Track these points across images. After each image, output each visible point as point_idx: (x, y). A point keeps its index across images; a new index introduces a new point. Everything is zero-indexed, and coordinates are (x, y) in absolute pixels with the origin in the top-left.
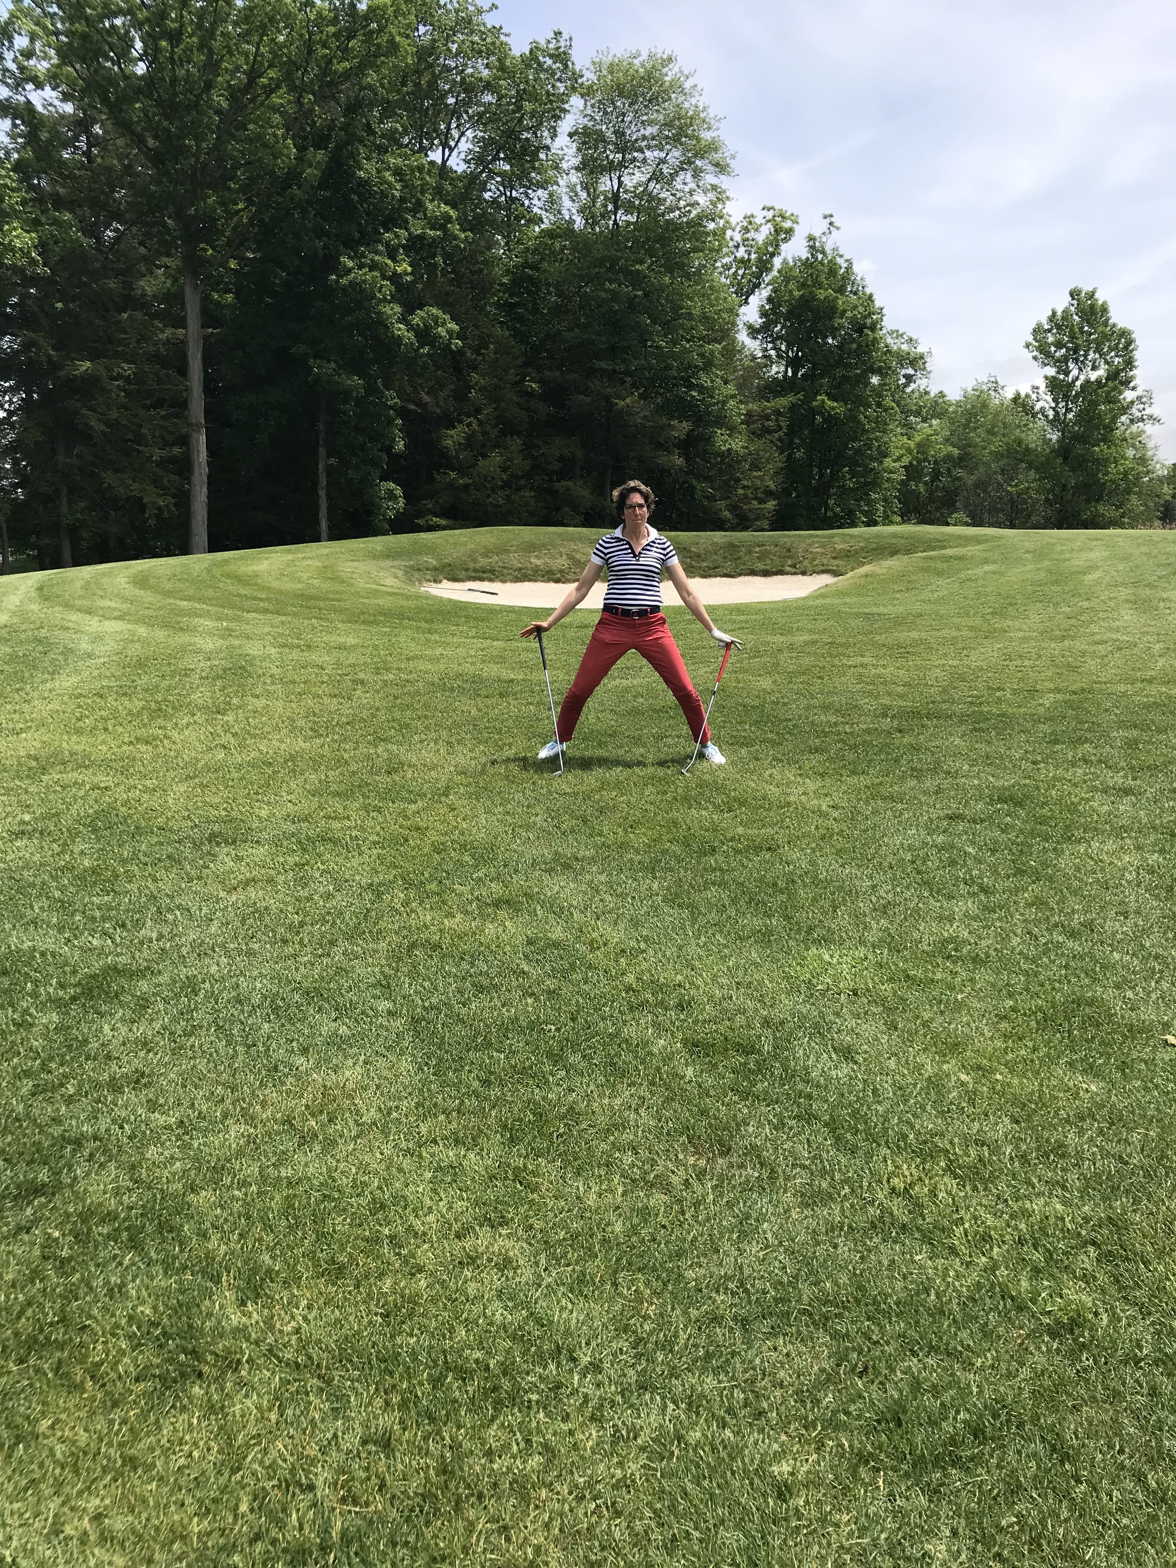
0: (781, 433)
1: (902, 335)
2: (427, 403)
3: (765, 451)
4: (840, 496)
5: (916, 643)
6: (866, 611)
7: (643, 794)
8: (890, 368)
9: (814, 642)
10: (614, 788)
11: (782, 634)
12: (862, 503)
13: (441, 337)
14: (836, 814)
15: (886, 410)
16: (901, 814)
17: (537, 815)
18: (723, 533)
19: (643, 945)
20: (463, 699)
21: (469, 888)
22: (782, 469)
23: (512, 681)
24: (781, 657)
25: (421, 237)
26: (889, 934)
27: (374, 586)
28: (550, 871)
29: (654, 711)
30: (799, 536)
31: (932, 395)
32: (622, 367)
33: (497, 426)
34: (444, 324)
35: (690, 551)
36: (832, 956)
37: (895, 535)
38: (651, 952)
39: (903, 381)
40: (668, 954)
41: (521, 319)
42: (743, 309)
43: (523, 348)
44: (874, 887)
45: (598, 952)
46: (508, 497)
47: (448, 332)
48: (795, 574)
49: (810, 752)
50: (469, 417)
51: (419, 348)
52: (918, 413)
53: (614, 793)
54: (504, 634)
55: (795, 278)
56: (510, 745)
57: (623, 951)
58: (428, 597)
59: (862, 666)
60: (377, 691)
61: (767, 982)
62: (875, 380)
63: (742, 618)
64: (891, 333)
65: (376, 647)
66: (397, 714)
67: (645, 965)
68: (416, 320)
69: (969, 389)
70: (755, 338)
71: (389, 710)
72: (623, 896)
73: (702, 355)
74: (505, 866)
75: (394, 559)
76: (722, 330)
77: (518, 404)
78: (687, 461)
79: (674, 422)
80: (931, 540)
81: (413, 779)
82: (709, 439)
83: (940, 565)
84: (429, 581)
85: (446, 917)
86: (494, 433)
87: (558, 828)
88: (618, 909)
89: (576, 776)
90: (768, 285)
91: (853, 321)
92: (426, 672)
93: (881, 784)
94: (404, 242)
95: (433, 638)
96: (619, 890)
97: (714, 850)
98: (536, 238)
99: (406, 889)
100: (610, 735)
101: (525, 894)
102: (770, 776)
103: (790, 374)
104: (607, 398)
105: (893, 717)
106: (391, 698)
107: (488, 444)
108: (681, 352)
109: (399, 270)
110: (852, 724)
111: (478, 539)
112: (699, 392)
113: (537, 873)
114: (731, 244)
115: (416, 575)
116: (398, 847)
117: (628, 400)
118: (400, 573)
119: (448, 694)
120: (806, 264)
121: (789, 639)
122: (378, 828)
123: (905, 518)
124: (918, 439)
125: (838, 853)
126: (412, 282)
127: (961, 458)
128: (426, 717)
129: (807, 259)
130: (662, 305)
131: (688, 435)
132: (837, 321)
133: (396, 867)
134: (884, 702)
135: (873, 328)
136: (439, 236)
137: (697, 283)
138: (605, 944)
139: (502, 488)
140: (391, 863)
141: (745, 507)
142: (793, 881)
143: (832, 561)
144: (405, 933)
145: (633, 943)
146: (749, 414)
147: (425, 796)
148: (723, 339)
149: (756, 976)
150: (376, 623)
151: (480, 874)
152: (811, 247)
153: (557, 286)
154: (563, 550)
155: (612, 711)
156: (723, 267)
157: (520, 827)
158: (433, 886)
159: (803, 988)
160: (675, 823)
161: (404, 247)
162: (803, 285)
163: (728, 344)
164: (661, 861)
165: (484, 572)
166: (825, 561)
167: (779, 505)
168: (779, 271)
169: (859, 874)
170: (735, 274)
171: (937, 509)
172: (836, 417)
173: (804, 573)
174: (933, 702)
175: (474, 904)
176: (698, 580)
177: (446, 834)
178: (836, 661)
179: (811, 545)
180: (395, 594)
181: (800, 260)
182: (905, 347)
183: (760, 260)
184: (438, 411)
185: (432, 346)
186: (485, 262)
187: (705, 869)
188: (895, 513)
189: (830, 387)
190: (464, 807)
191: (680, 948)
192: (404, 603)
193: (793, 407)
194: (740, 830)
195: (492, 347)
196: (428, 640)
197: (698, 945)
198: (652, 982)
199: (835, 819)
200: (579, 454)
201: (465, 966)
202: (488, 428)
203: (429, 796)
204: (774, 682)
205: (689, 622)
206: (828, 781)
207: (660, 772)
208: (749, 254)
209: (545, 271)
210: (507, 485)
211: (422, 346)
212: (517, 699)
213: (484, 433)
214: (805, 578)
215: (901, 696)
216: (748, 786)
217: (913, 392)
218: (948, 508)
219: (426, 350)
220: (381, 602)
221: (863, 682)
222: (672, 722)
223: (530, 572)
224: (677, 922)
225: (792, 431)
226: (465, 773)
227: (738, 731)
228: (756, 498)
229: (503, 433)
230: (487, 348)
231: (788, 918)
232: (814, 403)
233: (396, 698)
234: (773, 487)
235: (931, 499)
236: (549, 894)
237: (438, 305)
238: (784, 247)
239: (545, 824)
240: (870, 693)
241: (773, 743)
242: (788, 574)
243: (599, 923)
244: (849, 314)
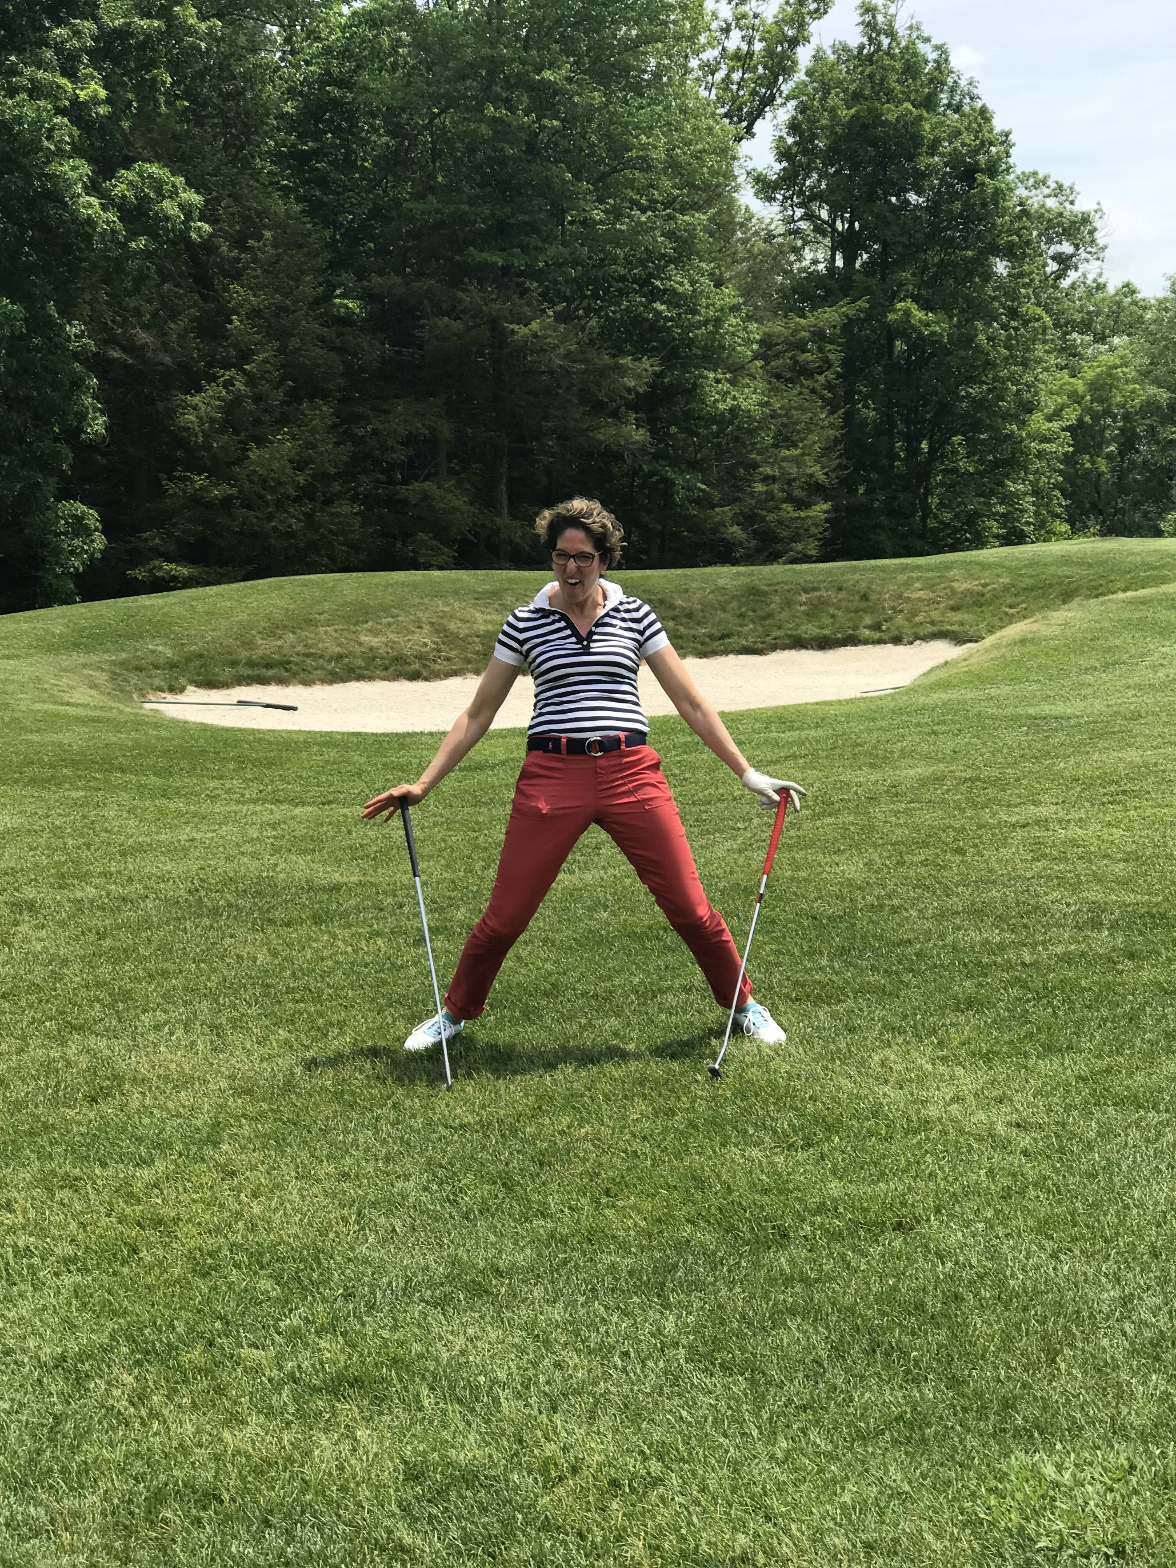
0: (829, 374)
1: (1044, 182)
2: (144, 346)
3: (801, 408)
4: (948, 487)
5: (1136, 773)
6: (1031, 711)
7: (624, 1117)
8: (1028, 243)
9: (939, 780)
10: (563, 1108)
11: (872, 766)
12: (994, 500)
13: (167, 218)
14: (1025, 1141)
15: (1026, 324)
16: (1159, 1134)
17: (407, 1177)
18: (734, 569)
19: (655, 1467)
20: (241, 933)
21: (272, 1352)
22: (836, 441)
23: (336, 888)
24: (878, 813)
25: (124, 33)
26: (1172, 1408)
27: (51, 707)
28: (442, 1303)
29: (632, 936)
30: (883, 569)
31: (1111, 290)
32: (519, 262)
33: (281, 382)
34: (174, 194)
35: (672, 606)
36: (1059, 1468)
37: (1066, 560)
38: (675, 1480)
39: (1052, 266)
40: (713, 1485)
41: (322, 182)
42: (745, 148)
43: (327, 234)
44: (1126, 1301)
45: (560, 1491)
46: (309, 516)
47: (181, 207)
48: (880, 642)
49: (957, 1009)
50: (226, 367)
51: (128, 239)
52: (1085, 326)
53: (565, 1120)
54: (314, 790)
55: (839, 84)
56: (341, 1024)
57: (615, 1484)
58: (160, 723)
59: (1037, 822)
60: (63, 924)
61: (929, 1537)
62: (1001, 267)
63: (789, 736)
64: (1023, 179)
65: (56, 833)
66: (105, 970)
67: (664, 1517)
68: (119, 189)
70: (771, 199)
71: (89, 961)
72: (603, 1351)
73: (670, 235)
74: (348, 1296)
75: (88, 649)
76: (707, 186)
77: (322, 339)
78: (653, 432)
79: (626, 361)
80: (1136, 567)
81: (145, 1110)
82: (693, 391)
83: (1163, 615)
84: (160, 689)
85: (226, 1424)
86: (277, 397)
87: (454, 1203)
88: (595, 1384)
90: (788, 99)
91: (955, 160)
92: (161, 879)
93: (1108, 1070)
94: (90, 43)
95: (172, 806)
96: (594, 1339)
97: (785, 1236)
98: (344, 28)
99: (138, 1363)
100: (546, 994)
101: (395, 1361)
102: (883, 1064)
103: (839, 262)
104: (494, 323)
105: (1114, 927)
106: (92, 937)
107: (266, 418)
108: (632, 230)
109: (83, 95)
110: (1034, 945)
111: (253, 602)
112: (669, 303)
113: (417, 1309)
114: (714, 25)
115: (134, 680)
116: (117, 1266)
117: (535, 325)
118: (102, 678)
119: (207, 922)
120: (859, 56)
121: (888, 775)
122: (73, 1226)
123: (1078, 529)
124: (1090, 375)
125: (1043, 1227)
126: (109, 117)
127: (1174, 407)
128: (165, 974)
129: (862, 47)
130: (592, 146)
131: (653, 386)
132: (924, 161)
133: (114, 1313)
134: (1091, 895)
135: (992, 170)
136: (158, 30)
137: (653, 101)
138: (575, 1470)
139: (297, 500)
140: (103, 1304)
141: (771, 517)
142: (957, 1298)
143: (950, 614)
144: (139, 1467)
145: (633, 1464)
146: (767, 342)
147: (170, 1146)
148: (709, 203)
149: (906, 1526)
150: (57, 782)
151: (295, 1321)
152: (868, 25)
153: (389, 115)
154: (423, 616)
155: (545, 941)
156: (701, 68)
157: (374, 1205)
158: (196, 1355)
159: (1009, 1548)
160: (701, 1183)
161: (89, 52)
162: (856, 97)
163: (720, 212)
164: (675, 1266)
165: (268, 666)
166: (935, 615)
167: (835, 509)
168: (809, 73)
169: (1091, 1272)
170: (727, 79)
171: (1136, 505)
172: (934, 340)
173: (897, 640)
175: (285, 1392)
177: (218, 1230)
178: (986, 815)
179: (907, 584)
180: (93, 720)
181: (846, 49)
182: (1051, 203)
183: (770, 52)
184: (167, 360)
185: (153, 236)
186: (249, 77)
187: (772, 1281)
188: (1058, 516)
189: (920, 286)
190: (253, 1168)
191: (735, 1466)
192: (112, 738)
193: (849, 324)
194: (835, 1188)
195: (268, 234)
196: (162, 812)
197: (772, 1457)
198: (684, 1555)
199: (1025, 1153)
200: (446, 430)
201: (273, 1539)
202: (265, 387)
203: (178, 1147)
204: (869, 864)
205: (687, 749)
206: (1001, 1071)
207: (657, 1069)
208: (750, 43)
209: (366, 89)
210: (306, 494)
211: (133, 235)
212: (349, 926)
213: (257, 398)
214: (901, 649)
215: (1124, 883)
216: (839, 1089)
217: (1073, 286)
218: (1157, 501)
219: (141, 243)
220: (65, 738)
221: (1044, 856)
222: (670, 959)
223: (360, 662)
224: (722, 1405)
225: (849, 369)
226: (249, 1092)
227: (807, 971)
228: (790, 499)
229: (294, 397)
230: (259, 237)
231: (955, 1383)
232: (891, 317)
233: (101, 936)
234: (821, 477)
235: (1122, 487)
236: (445, 1356)
237: (156, 158)
238: (815, 27)
239: (424, 1197)
240: (1062, 880)
241: (881, 992)
242: (866, 642)
243: (558, 1419)
244: (946, 147)
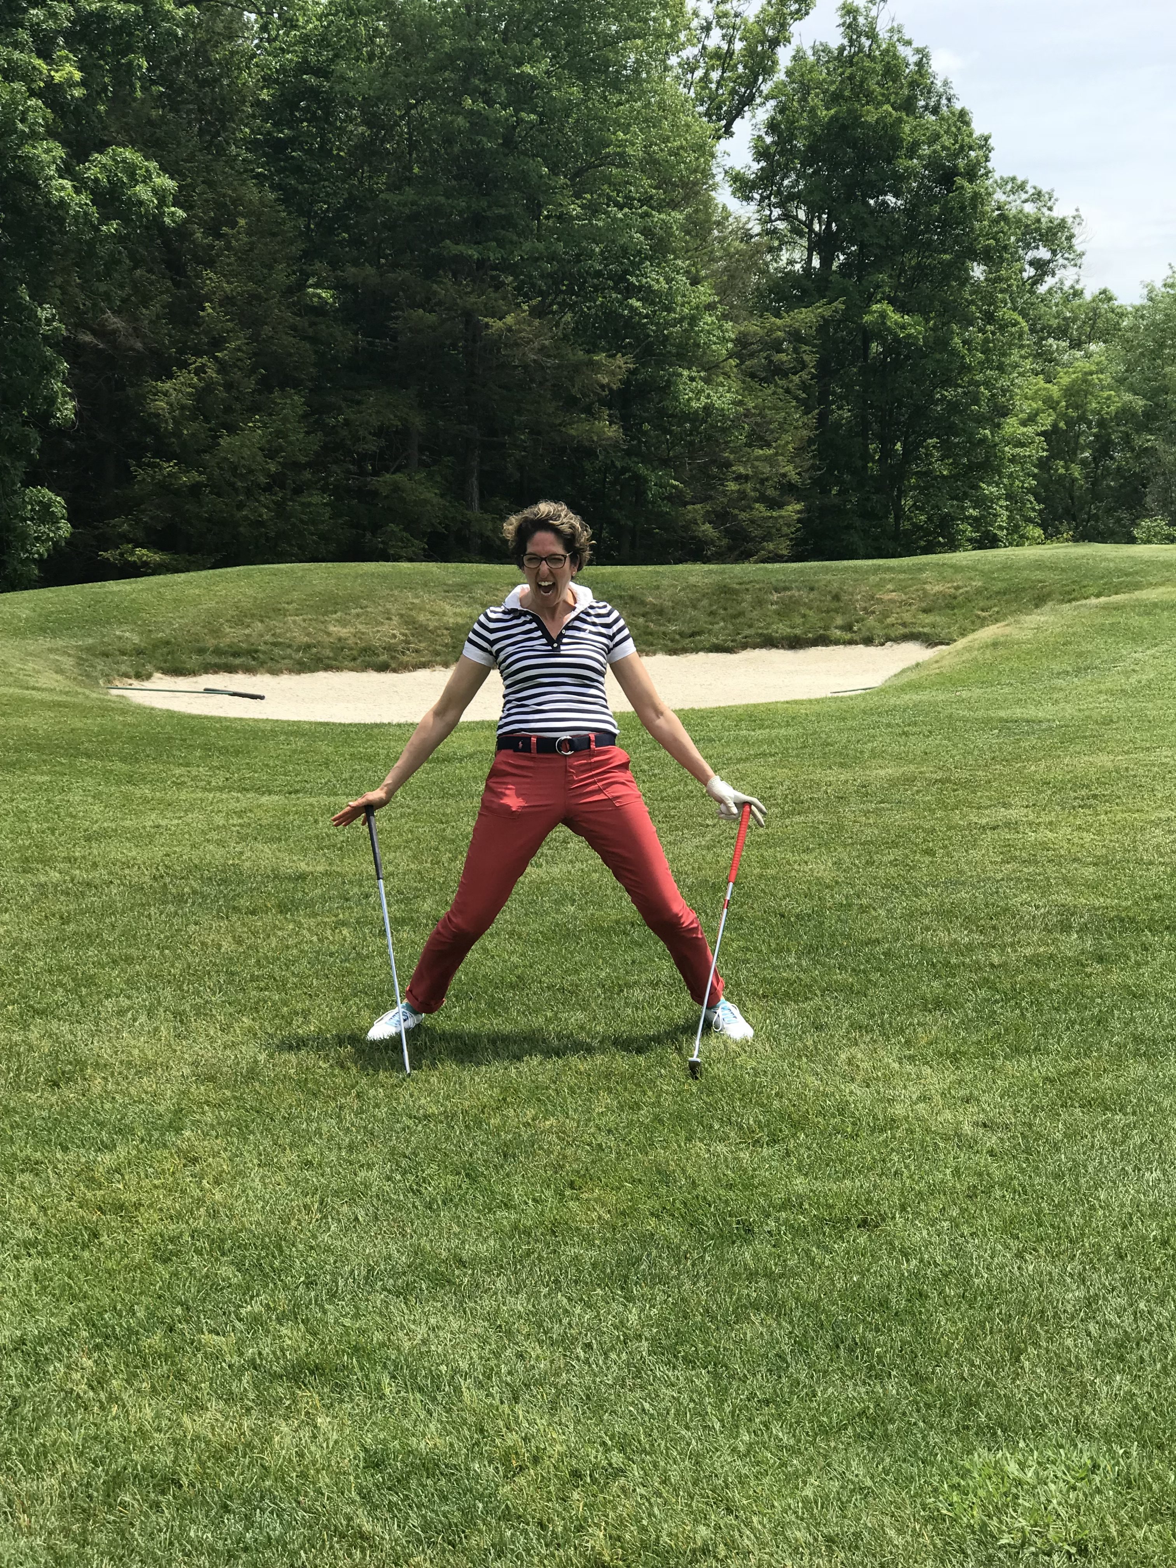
0: (804, 375)
1: (1022, 188)
2: (114, 332)
3: (775, 408)
4: (922, 489)
5: (1106, 778)
6: (1002, 714)
7: (589, 1111)
8: (1005, 248)
9: (910, 780)
10: (528, 1101)
11: (842, 765)
12: (967, 503)
13: (141, 203)
14: (992, 1140)
15: (1002, 328)
16: (1126, 1136)
17: (370, 1167)
19: (617, 1458)
20: (205, 920)
21: (233, 1338)
22: (811, 441)
23: (302, 877)
24: (847, 812)
25: (101, 17)
26: (1136, 1408)
27: (16, 691)
28: (404, 1292)
29: (599, 930)
30: (856, 570)
31: (1088, 296)
32: (494, 256)
33: (254, 371)
34: (147, 178)
35: (643, 603)
36: (1022, 1466)
37: (1039, 565)
38: (636, 1472)
39: (1030, 272)
40: (674, 1477)
41: (298, 170)
42: (723, 145)
43: (302, 223)
44: (1090, 1302)
45: (521, 1480)
46: (280, 506)
47: (155, 191)
48: (851, 642)
49: (925, 1009)
50: (199, 355)
51: (100, 223)
52: (1061, 332)
53: (530, 1113)
54: (281, 779)
55: (819, 84)
56: (306, 1014)
57: (576, 1474)
58: (126, 709)
59: (1007, 825)
60: (26, 909)
61: (891, 1533)
62: (978, 271)
63: (760, 734)
64: (1002, 184)
65: (20, 817)
66: (68, 956)
67: (626, 1506)
68: (92, 172)
69: (1158, 284)
70: (748, 199)
71: (53, 945)
72: (566, 1343)
73: (646, 232)
74: (309, 1284)
75: (54, 634)
76: (684, 184)
77: (294, 328)
78: (626, 429)
79: (600, 357)
80: (1109, 573)
81: (107, 1095)
82: (667, 389)
83: (1136, 621)
84: (126, 675)
85: (186, 1409)
86: (250, 385)
87: (417, 1193)
88: (557, 1374)
89: (447, 1079)
90: (767, 98)
91: (933, 163)
92: (126, 865)
93: (1076, 1072)
94: (66, 24)
95: (138, 792)
96: (557, 1331)
97: (749, 1231)
99: (98, 1347)
100: (512, 986)
101: (356, 1349)
102: (850, 1062)
103: (816, 263)
104: (468, 316)
105: (1083, 930)
106: (55, 922)
107: (237, 406)
108: (608, 228)
109: (58, 77)
110: (1003, 947)
111: (221, 590)
112: (646, 301)
113: (378, 1299)
114: (695, 24)
115: (100, 664)
116: (77, 1250)
117: (509, 319)
118: (68, 663)
119: (171, 908)
120: (840, 59)
121: (858, 775)
122: (34, 1209)
123: (1051, 534)
124: (1065, 380)
125: (1009, 1227)
126: (85, 99)
127: (1149, 415)
128: (129, 960)
129: (842, 49)
130: (569, 139)
131: (627, 382)
132: (903, 164)
133: (74, 1296)
134: (1061, 899)
135: (971, 174)
136: (135, 15)
137: (634, 97)
138: (536, 1460)
139: (267, 489)
140: (63, 1287)
141: (743, 516)
142: (922, 1295)
143: (922, 616)
144: (97, 1451)
145: (594, 1454)
146: (742, 341)
147: (132, 1131)
148: (686, 198)
149: (868, 1520)
150: (24, 766)
151: (257, 1307)
152: (849, 26)
153: (367, 103)
154: (393, 608)
155: (511, 934)
156: (680, 65)
157: (337, 1193)
158: (156, 1340)
159: (971, 1544)
160: (665, 1176)
161: (66, 34)
162: (835, 98)
163: (697, 211)
164: (639, 1259)
165: (236, 655)
166: (907, 617)
167: (808, 510)
168: (789, 73)
169: (1056, 1272)
170: (705, 79)
171: (1109, 511)
172: (909, 343)
173: (868, 641)
174: (1158, 897)
175: (246, 1378)
176: (661, 659)
177: (179, 1216)
178: (956, 817)
179: (879, 585)
180: (59, 704)
181: (826, 50)
182: (1030, 209)
183: (750, 51)
184: (139, 345)
185: (126, 221)
186: (224, 63)
187: (735, 1275)
188: (1029, 520)
189: (896, 288)
190: (215, 1154)
191: (697, 1459)
192: (78, 723)
193: (824, 326)
194: (800, 1184)
195: (242, 222)
196: (128, 798)
197: (734, 1450)
198: (645, 1546)
199: (991, 1153)
200: (418, 421)
201: (233, 1524)
202: (237, 375)
203: (141, 1132)
204: (838, 864)
206: (968, 1071)
207: (622, 1062)
208: (730, 42)
209: (341, 77)
210: (276, 481)
211: (105, 219)
212: (315, 915)
213: (229, 386)
214: (871, 650)
215: (1093, 887)
216: (806, 1086)
217: (1050, 291)
218: (1130, 508)
219: (112, 227)
220: (31, 722)
221: (1014, 858)
222: (637, 954)
223: (328, 652)
224: (685, 1398)
225: (824, 370)
226: (212, 1079)
227: (775, 968)
228: (763, 499)
229: (265, 385)
230: (233, 224)
231: (918, 1379)
232: (867, 318)
233: (65, 921)
234: (794, 477)
235: (1095, 494)
236: (407, 1345)
237: (133, 143)
238: (796, 28)
239: (388, 1187)
240: (1031, 884)
241: (848, 990)
242: (837, 642)
243: (519, 1410)
244: (925, 150)
